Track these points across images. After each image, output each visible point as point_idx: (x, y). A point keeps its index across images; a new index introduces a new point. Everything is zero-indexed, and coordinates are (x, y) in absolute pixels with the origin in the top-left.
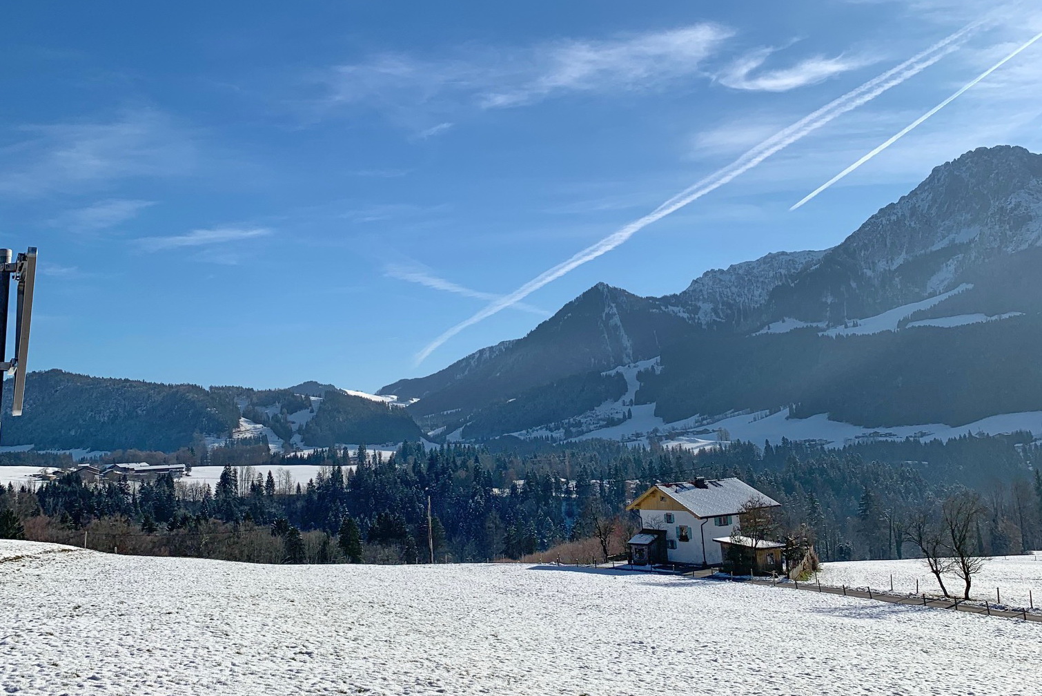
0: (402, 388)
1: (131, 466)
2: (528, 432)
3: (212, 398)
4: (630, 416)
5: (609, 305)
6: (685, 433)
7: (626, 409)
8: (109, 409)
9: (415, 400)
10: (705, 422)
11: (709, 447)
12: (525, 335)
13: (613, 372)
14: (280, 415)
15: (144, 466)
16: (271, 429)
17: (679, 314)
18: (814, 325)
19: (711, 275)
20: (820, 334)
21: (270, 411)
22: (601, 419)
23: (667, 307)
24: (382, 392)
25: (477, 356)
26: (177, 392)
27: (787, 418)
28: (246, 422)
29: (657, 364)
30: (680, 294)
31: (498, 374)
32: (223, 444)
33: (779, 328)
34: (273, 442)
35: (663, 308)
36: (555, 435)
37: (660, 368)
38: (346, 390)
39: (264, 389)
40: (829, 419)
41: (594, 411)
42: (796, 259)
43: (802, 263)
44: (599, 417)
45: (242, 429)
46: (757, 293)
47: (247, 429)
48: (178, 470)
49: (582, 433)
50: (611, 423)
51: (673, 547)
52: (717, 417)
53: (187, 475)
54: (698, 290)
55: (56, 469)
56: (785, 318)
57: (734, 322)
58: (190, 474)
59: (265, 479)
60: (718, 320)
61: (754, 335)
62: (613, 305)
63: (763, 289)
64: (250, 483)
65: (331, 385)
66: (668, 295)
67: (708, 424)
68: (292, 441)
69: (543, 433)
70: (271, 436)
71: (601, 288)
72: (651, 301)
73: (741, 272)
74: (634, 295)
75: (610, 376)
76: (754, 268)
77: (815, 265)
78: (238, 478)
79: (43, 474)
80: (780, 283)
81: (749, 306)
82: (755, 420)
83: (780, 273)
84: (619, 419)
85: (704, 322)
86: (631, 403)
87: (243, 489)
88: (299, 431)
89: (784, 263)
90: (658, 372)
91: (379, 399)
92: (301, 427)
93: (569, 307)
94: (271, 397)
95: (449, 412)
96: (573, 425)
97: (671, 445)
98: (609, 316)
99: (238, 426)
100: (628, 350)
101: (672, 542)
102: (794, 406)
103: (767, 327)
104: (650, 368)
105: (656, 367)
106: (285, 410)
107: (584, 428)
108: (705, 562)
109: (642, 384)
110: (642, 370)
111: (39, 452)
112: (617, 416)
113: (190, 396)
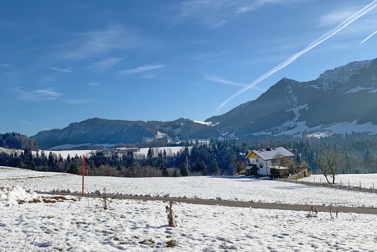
0: (213, 119)
1: (121, 149)
2: (258, 133)
3: (148, 125)
4: (296, 126)
5: (288, 86)
6: (317, 131)
7: (295, 124)
8: (114, 130)
9: (218, 123)
10: (324, 127)
11: (324, 136)
12: (256, 99)
13: (289, 111)
14: (171, 130)
15: (125, 149)
16: (168, 134)
17: (315, 87)
18: (367, 89)
19: (327, 72)
20: (369, 92)
21: (167, 129)
22: (286, 128)
23: (310, 85)
24: (206, 121)
25: (239, 107)
26: (136, 123)
27: (356, 124)
28: (160, 132)
29: (306, 106)
30: (316, 80)
31: (247, 113)
32: (152, 140)
33: (354, 90)
34: (169, 139)
35: (309, 86)
36: (268, 134)
37: (308, 108)
38: (194, 121)
39: (165, 121)
40: (372, 124)
41: (282, 125)
42: (361, 64)
43: (363, 65)
44: (285, 127)
45: (159, 135)
46: (346, 78)
47: (160, 135)
48: (136, 149)
49: (278, 133)
50: (289, 129)
51: (259, 170)
52: (329, 125)
53: (139, 151)
54: (322, 78)
55: (96, 151)
56: (356, 86)
57: (337, 89)
58: (140, 151)
59: (163, 151)
60: (331, 89)
61: (344, 94)
62: (289, 86)
63: (348, 76)
64: (158, 153)
65: (188, 119)
66: (311, 80)
67: (326, 128)
68: (175, 138)
69: (264, 133)
70: (168, 137)
71: (284, 80)
72: (304, 83)
73: (339, 70)
74: (297, 81)
75: (288, 112)
76: (344, 68)
77: (369, 65)
78: (154, 151)
79: (92, 152)
80: (355, 74)
81: (343, 83)
82: (344, 125)
83: (355, 69)
84: (292, 127)
85: (325, 90)
86: (297, 121)
87: (155, 155)
88: (178, 135)
89: (356, 65)
90: (307, 110)
91: (204, 123)
92: (178, 134)
93: (272, 88)
94: (167, 124)
95: (230, 127)
96: (274, 130)
97: (310, 136)
98: (288, 90)
99: (157, 134)
100: (296, 102)
101: (258, 168)
102: (359, 120)
103: (349, 90)
104: (304, 108)
105: (306, 108)
106: (172, 128)
107: (279, 131)
108: (267, 174)
109: (301, 114)
110: (301, 109)
111: (93, 145)
112: (291, 126)
113: (141, 125)
